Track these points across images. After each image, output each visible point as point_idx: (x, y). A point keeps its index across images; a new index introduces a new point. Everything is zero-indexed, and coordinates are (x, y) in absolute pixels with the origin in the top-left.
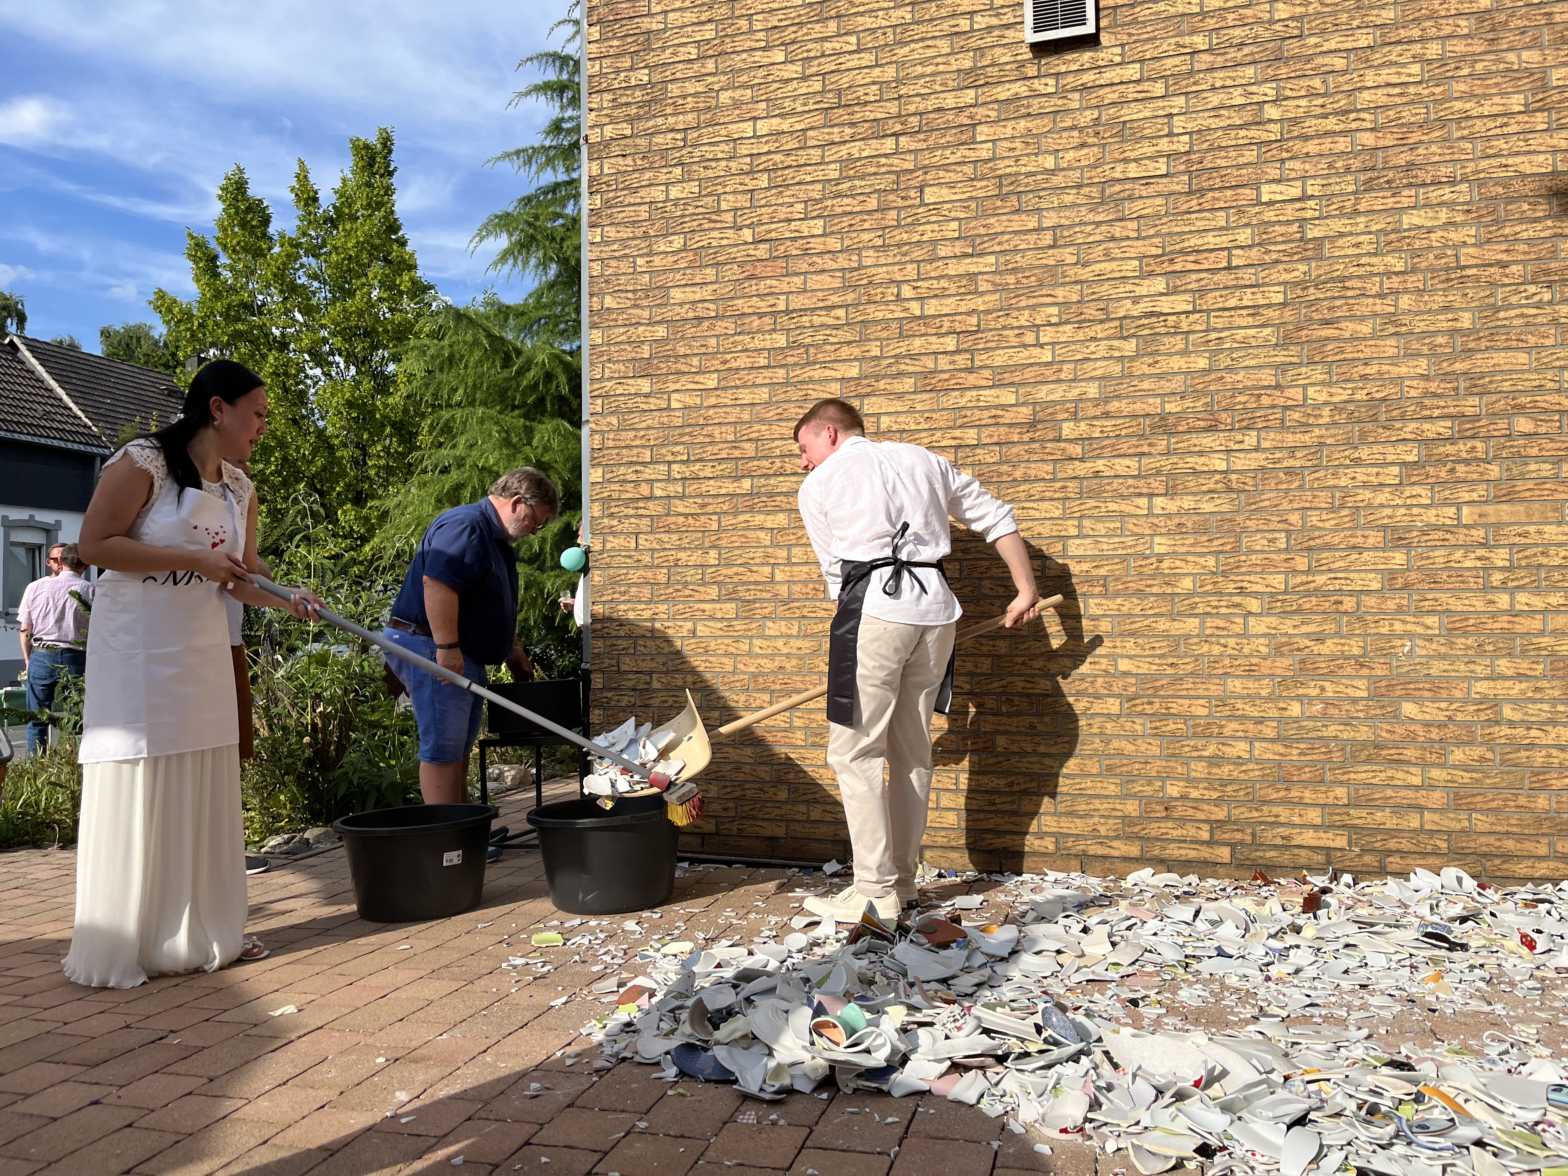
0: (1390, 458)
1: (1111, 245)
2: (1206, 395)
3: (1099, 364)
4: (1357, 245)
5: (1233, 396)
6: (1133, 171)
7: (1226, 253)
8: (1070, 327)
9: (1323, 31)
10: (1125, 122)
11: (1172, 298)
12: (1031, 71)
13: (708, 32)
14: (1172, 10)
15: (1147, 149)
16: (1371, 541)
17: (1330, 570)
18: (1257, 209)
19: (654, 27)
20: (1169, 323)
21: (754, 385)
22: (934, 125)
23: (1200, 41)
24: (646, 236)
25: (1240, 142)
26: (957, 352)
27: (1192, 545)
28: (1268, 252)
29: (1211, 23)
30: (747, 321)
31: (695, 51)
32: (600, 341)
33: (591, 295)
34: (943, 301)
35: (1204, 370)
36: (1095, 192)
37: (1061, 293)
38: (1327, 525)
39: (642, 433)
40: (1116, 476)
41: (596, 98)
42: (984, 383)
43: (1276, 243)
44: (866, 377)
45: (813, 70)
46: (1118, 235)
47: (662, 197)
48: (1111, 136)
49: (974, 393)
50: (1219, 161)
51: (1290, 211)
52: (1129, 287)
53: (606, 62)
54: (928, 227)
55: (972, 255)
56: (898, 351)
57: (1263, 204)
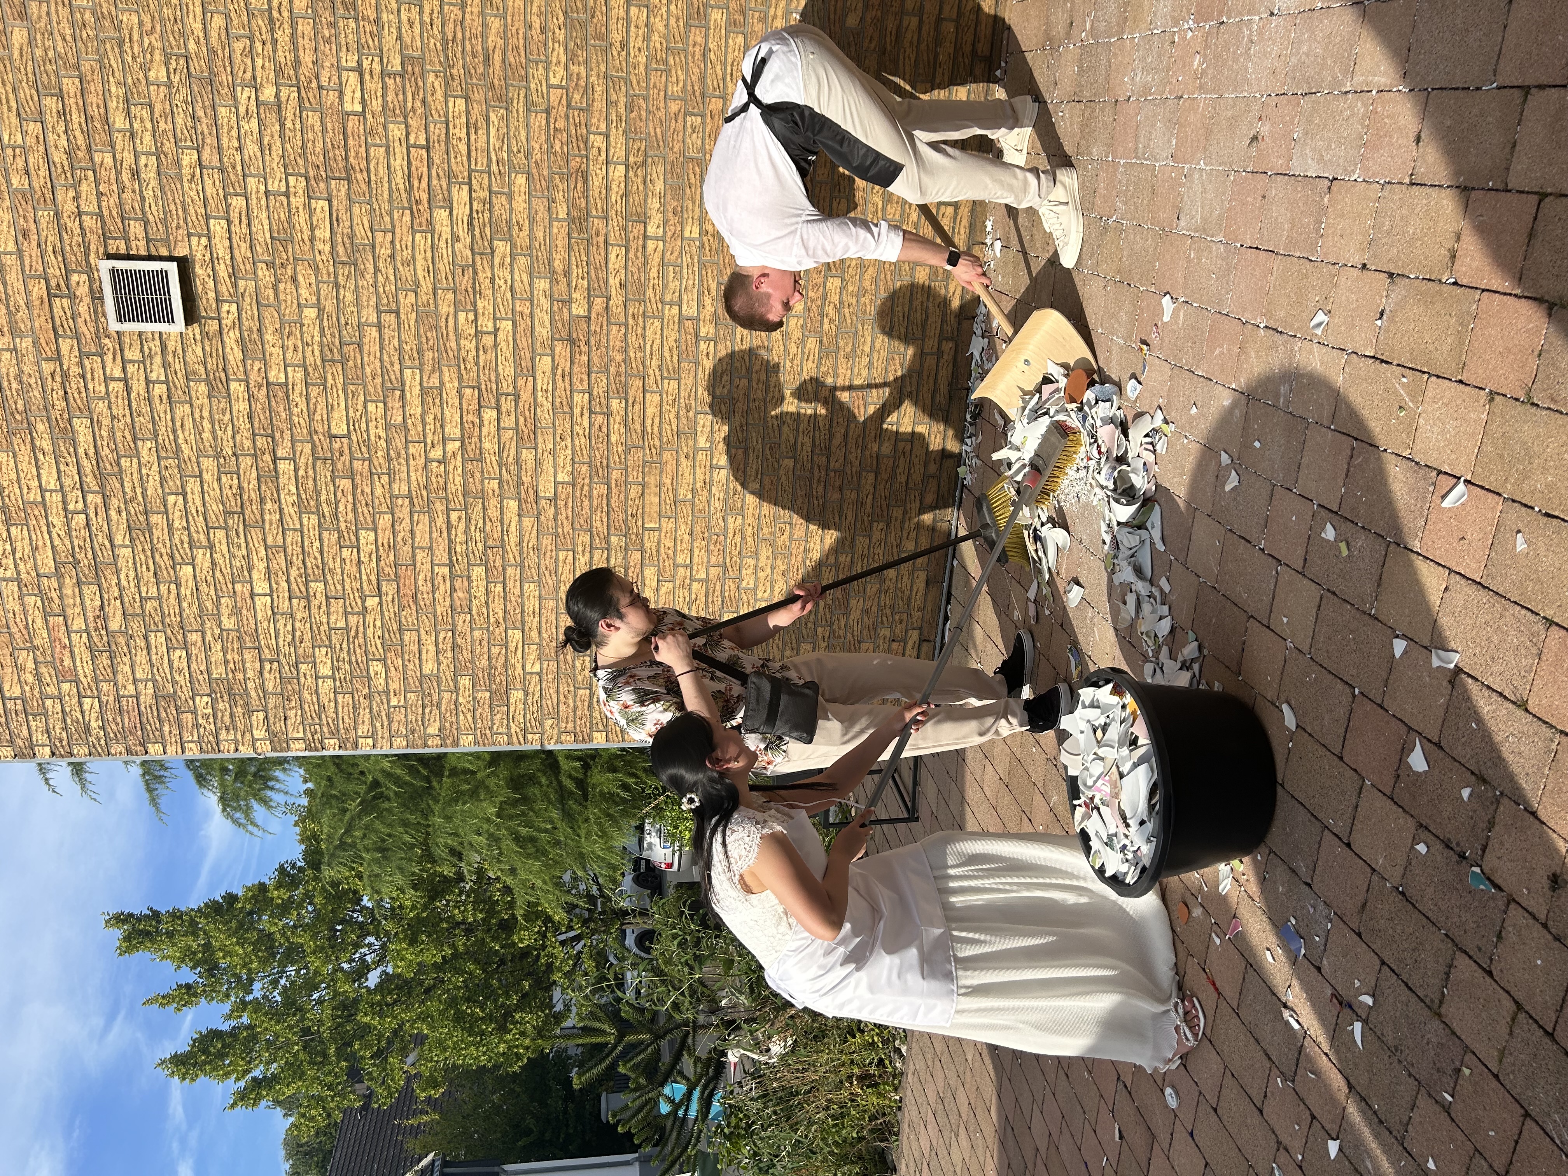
0: (622, 13)
1: (398, 258)
2: (552, 179)
3: (516, 277)
4: (411, 23)
5: (555, 154)
6: (323, 233)
7: (412, 150)
8: (479, 302)
9: (182, 34)
10: (272, 238)
11: (455, 205)
12: (213, 326)
13: (158, 640)
14: (153, 183)
15: (302, 218)
16: (699, 39)
17: (724, 79)
18: (369, 116)
19: (150, 691)
20: (480, 208)
21: (522, 596)
22: (266, 423)
23: (188, 159)
24: (369, 697)
25: (298, 127)
26: (498, 408)
27: (694, 203)
28: (413, 110)
29: (168, 146)
30: (458, 603)
31: (178, 653)
32: (471, 738)
33: (426, 745)
34: (448, 419)
35: (528, 179)
36: (343, 271)
37: (444, 309)
38: (682, 78)
39: (562, 697)
40: (626, 268)
41: (224, 746)
42: (530, 384)
43: (405, 101)
44: (519, 494)
45: (202, 537)
46: (389, 252)
47: (330, 682)
48: (286, 252)
49: (539, 394)
50: (317, 149)
51: (374, 85)
52: (442, 244)
53: (187, 737)
54: (372, 432)
55: (403, 391)
56: (495, 464)
57: (364, 110)
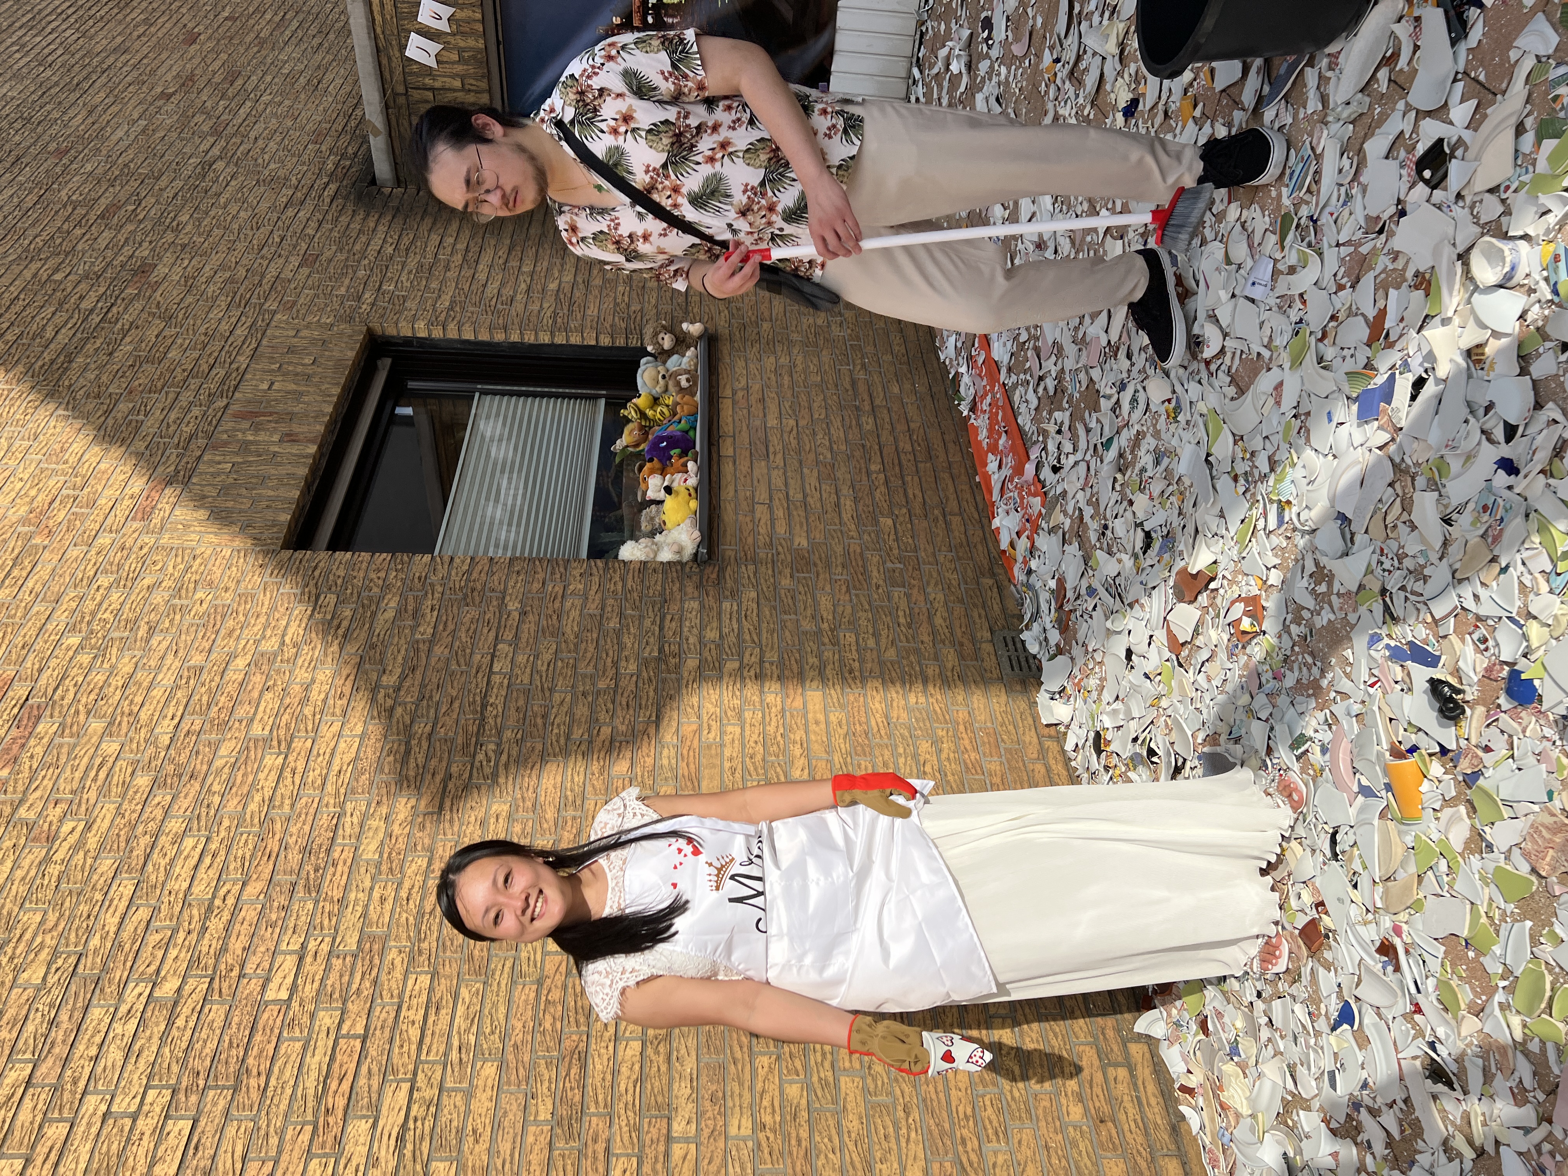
2: (535, 1067)
4: (383, 900)
5: (543, 1032)
7: (342, 1042)
9: (89, 931)
11: (384, 1111)
15: (143, 1148)
18: (295, 1005)
20: (422, 1113)
23: (13, 1076)
25: (191, 1024)
28: (358, 992)
35: (500, 1068)
43: (349, 984)
50: (207, 1050)
51: (314, 968)
57: (290, 998)
